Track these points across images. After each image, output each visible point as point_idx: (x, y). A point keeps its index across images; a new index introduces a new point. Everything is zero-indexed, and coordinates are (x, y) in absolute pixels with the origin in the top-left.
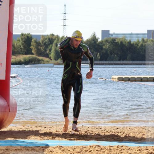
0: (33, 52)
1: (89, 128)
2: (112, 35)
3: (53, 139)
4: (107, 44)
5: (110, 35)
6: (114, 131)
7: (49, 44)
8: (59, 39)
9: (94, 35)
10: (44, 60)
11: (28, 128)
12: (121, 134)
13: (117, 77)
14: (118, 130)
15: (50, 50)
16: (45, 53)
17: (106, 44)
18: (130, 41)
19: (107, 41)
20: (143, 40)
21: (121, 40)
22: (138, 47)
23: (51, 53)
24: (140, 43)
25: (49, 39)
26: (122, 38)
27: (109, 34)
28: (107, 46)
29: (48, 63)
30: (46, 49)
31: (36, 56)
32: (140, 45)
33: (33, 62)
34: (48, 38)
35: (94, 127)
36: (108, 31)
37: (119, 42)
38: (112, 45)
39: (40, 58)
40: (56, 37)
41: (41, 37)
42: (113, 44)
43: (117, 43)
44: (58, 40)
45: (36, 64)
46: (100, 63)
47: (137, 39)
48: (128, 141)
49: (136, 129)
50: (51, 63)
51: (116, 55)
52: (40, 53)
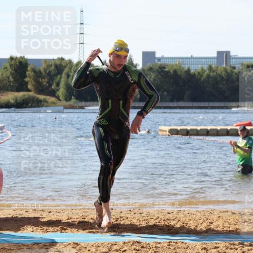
0: (30, 87)
1: (121, 212)
2: (159, 59)
3: (63, 231)
4: (152, 74)
5: (156, 60)
6: (162, 217)
7: (57, 75)
8: (72, 66)
9: (131, 59)
10: (47, 100)
11: (21, 212)
12: (175, 222)
13: (167, 128)
14: (170, 216)
15: (58, 84)
16: (50, 89)
17: (150, 74)
18: (189, 70)
19: (151, 69)
20: (210, 68)
21: (175, 67)
22: (202, 79)
23: (59, 88)
24: (206, 73)
25: (56, 66)
26: (176, 65)
27: (155, 58)
28: (151, 77)
29: (54, 106)
30: (51, 82)
31: (35, 95)
32: (205, 75)
33: (30, 105)
34: (54, 64)
35: (130, 211)
36: (154, 53)
37: (172, 71)
38: (160, 76)
39: (41, 97)
40: (68, 62)
41: (43, 62)
42: (160, 74)
43: (168, 72)
44: (70, 68)
45: (34, 107)
47: (200, 66)
48: (186, 233)
49: (199, 214)
50: (59, 106)
51: (165, 93)
52: (41, 88)
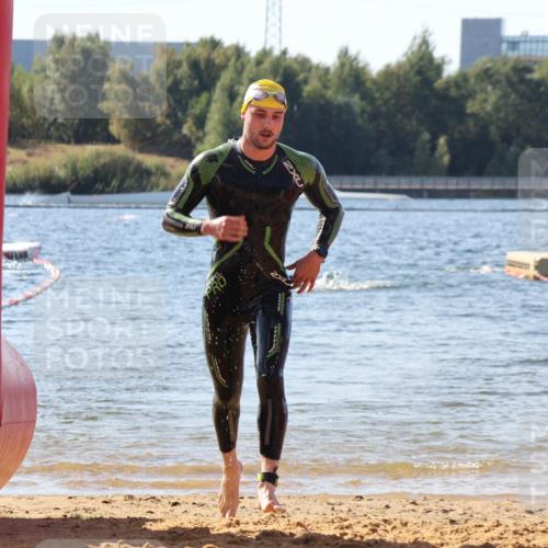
0: (114, 129)
1: (387, 507)
2: (514, 44)
4: (489, 88)
5: (504, 47)
7: (197, 92)
8: (243, 66)
9: (425, 42)
10: (168, 169)
11: (89, 505)
13: (531, 258)
15: (201, 122)
16: (176, 136)
17: (484, 90)
19: (486, 75)
23: (205, 135)
25: (194, 65)
27: (500, 40)
28: (485, 101)
30: (180, 114)
31: (130, 153)
33: (115, 183)
34: (189, 56)
35: (414, 503)
36: (497, 23)
38: (513, 97)
39: (150, 160)
40: (230, 53)
43: (541, 83)
44: (239, 72)
45: (129, 190)
46: (452, 187)
52: (149, 135)
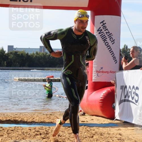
2: (15, 49)
4: (12, 55)
6: (13, 116)
9: (3, 48)
12: (18, 118)
14: (17, 116)
18: (28, 54)
19: (11, 53)
20: (37, 53)
21: (22, 53)
22: (33, 58)
24: (35, 55)
26: (22, 51)
28: (11, 57)
32: (34, 56)
36: (13, 46)
37: (20, 54)
38: (15, 56)
42: (16, 55)
47: (32, 52)
48: (23, 123)
49: (29, 115)
51: (17, 63)
